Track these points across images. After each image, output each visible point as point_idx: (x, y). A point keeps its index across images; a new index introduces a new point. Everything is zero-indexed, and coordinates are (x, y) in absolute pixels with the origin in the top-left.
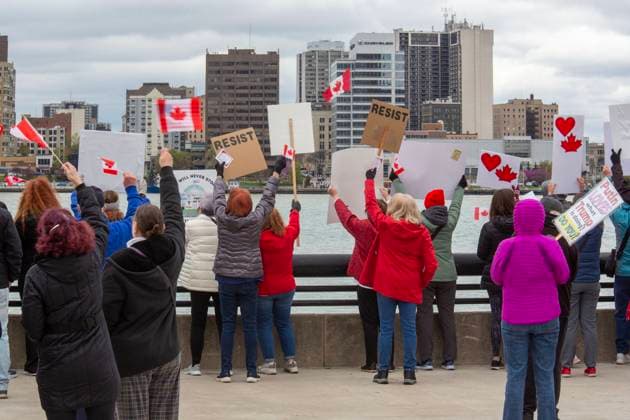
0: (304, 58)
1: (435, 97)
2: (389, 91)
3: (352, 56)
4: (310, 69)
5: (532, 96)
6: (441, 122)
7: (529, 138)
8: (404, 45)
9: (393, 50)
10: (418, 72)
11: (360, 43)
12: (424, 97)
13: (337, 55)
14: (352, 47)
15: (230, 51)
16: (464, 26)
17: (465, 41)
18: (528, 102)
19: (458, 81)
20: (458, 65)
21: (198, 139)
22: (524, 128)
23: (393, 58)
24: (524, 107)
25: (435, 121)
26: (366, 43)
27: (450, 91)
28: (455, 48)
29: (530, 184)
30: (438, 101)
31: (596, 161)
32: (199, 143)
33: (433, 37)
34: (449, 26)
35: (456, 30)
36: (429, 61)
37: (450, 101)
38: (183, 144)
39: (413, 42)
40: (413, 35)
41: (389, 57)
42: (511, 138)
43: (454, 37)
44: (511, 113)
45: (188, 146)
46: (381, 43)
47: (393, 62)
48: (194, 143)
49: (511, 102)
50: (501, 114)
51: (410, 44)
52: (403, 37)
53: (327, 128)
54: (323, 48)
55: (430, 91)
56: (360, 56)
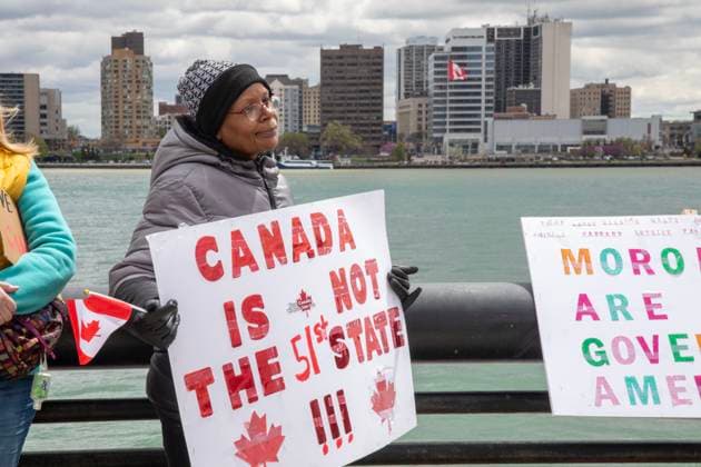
0: (403, 53)
1: (517, 84)
2: (480, 79)
3: (447, 48)
4: (409, 63)
5: (607, 80)
6: (524, 105)
7: (605, 117)
8: (490, 38)
9: (483, 43)
10: (503, 61)
11: (455, 38)
12: (507, 84)
13: (432, 49)
14: (447, 41)
15: (341, 46)
16: (545, 19)
17: (546, 34)
18: (603, 86)
19: (538, 69)
20: (538, 56)
21: (312, 123)
22: (598, 110)
23: (484, 49)
24: (599, 90)
25: (519, 104)
26: (461, 37)
27: (531, 78)
28: (537, 39)
29: (608, 158)
30: (521, 87)
31: (667, 136)
32: (314, 127)
33: (516, 31)
34: (531, 20)
35: (538, 24)
36: (512, 53)
37: (532, 87)
38: (301, 127)
39: (499, 36)
40: (500, 30)
41: (479, 49)
42: (587, 118)
43: (536, 30)
44: (587, 96)
45: (305, 129)
46: (473, 37)
47: (484, 53)
48: (309, 126)
49: (588, 87)
50: (577, 99)
51: (496, 38)
52: (490, 31)
53: (424, 112)
54: (420, 43)
55: (512, 79)
56: (454, 49)
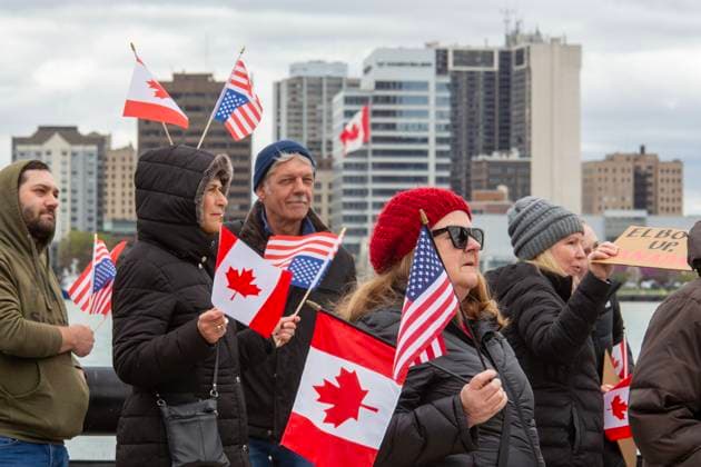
0: (284, 90)
1: (489, 150)
2: (425, 140)
3: (367, 85)
4: (295, 107)
5: (643, 149)
6: (503, 189)
7: (642, 213)
8: (442, 69)
9: (429, 75)
10: (463, 108)
11: (381, 64)
12: (472, 151)
13: (337, 84)
14: (367, 70)
15: (176, 76)
16: (535, 38)
17: (538, 64)
18: (636, 158)
19: (525, 125)
20: (524, 101)
21: (118, 215)
22: (630, 199)
23: (432, 87)
24: (630, 165)
25: (493, 187)
26: (390, 64)
27: (513, 140)
28: (522, 73)
29: (647, 285)
30: (496, 156)
32: (124, 222)
33: (487, 56)
34: (512, 38)
35: (522, 45)
36: (480, 94)
37: (515, 156)
38: (100, 223)
39: (455, 63)
40: (456, 53)
41: (424, 85)
42: (610, 213)
43: (520, 56)
44: (610, 175)
45: (108, 226)
46: (413, 65)
47: (432, 94)
48: (115, 222)
49: (611, 158)
50: (594, 177)
51: (451, 66)
52: (442, 55)
53: (325, 199)
54: (314, 73)
55: (480, 140)
56: (380, 85)
